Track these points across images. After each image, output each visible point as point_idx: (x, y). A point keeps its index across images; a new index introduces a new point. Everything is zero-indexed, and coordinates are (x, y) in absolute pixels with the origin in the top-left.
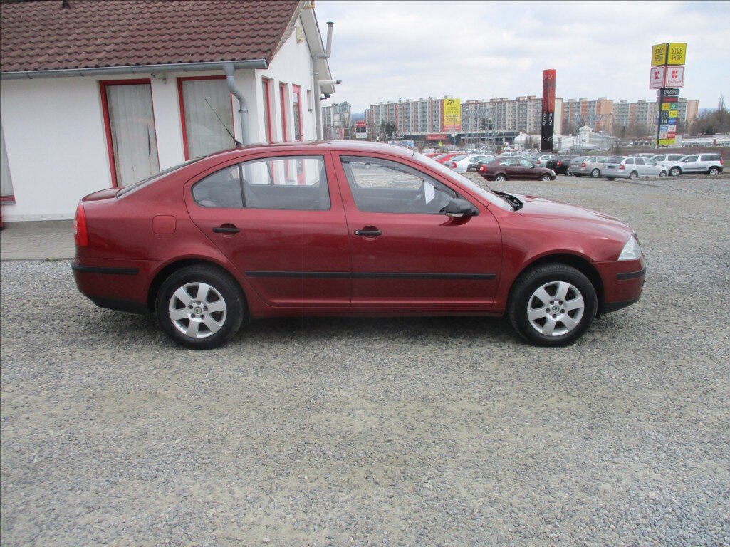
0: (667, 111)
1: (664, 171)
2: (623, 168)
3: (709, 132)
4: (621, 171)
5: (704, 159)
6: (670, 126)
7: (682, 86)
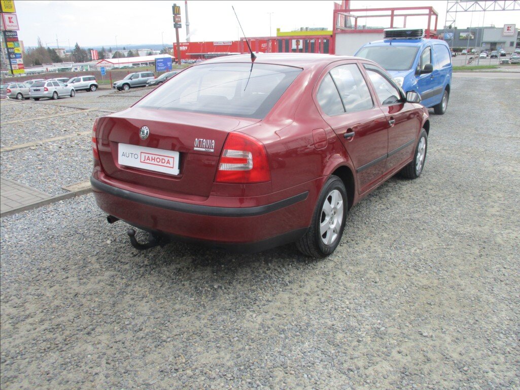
0: (13, 48)
1: (73, 90)
2: (47, 90)
3: (38, 63)
4: (46, 92)
5: (85, 80)
6: (18, 60)
7: (18, 29)
